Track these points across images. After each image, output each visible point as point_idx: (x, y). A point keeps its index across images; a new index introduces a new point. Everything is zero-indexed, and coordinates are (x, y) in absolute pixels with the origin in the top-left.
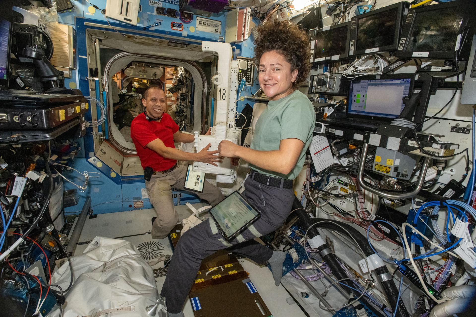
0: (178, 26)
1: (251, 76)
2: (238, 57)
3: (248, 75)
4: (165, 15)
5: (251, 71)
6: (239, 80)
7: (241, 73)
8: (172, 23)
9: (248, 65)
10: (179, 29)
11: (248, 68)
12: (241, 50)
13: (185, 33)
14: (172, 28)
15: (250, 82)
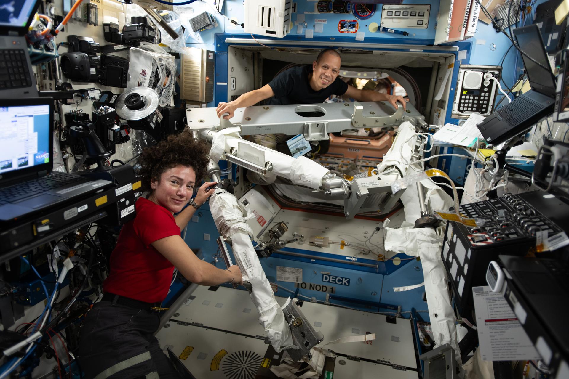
0: (349, 26)
1: (488, 101)
2: (462, 66)
3: (482, 98)
4: (330, 11)
5: (489, 91)
6: (461, 109)
7: (466, 95)
8: (340, 23)
9: (483, 80)
10: (351, 30)
11: (483, 86)
12: (469, 52)
13: (360, 36)
14: (339, 30)
15: (486, 112)
